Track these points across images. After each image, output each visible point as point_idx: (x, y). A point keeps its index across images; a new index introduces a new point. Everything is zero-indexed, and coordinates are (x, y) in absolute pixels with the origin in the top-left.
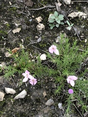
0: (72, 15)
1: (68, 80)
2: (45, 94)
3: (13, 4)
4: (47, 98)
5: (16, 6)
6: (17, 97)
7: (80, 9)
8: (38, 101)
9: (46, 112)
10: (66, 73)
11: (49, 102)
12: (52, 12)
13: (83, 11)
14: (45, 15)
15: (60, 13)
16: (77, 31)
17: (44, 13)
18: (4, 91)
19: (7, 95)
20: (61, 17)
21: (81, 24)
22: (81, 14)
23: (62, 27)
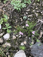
2: (25, 35)
4: (26, 36)
5: (15, 16)
6: (19, 37)
8: (24, 37)
9: (26, 40)
10: (31, 31)
12: (24, 16)
14: (22, 17)
15: (26, 16)
18: (16, 36)
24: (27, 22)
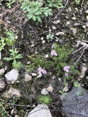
0: (57, 34)
1: (64, 69)
2: (51, 74)
3: (29, 33)
4: (52, 75)
5: (31, 34)
6: (38, 77)
7: (61, 31)
8: (48, 77)
9: (52, 82)
10: (62, 64)
11: (53, 77)
12: (48, 34)
13: (62, 31)
14: (45, 36)
15: (51, 34)
16: (61, 41)
17: (44, 35)
18: (31, 75)
19: (33, 77)
20: (53, 36)
21: (62, 38)
22: (61, 33)
23: (54, 41)
24: (54, 45)
